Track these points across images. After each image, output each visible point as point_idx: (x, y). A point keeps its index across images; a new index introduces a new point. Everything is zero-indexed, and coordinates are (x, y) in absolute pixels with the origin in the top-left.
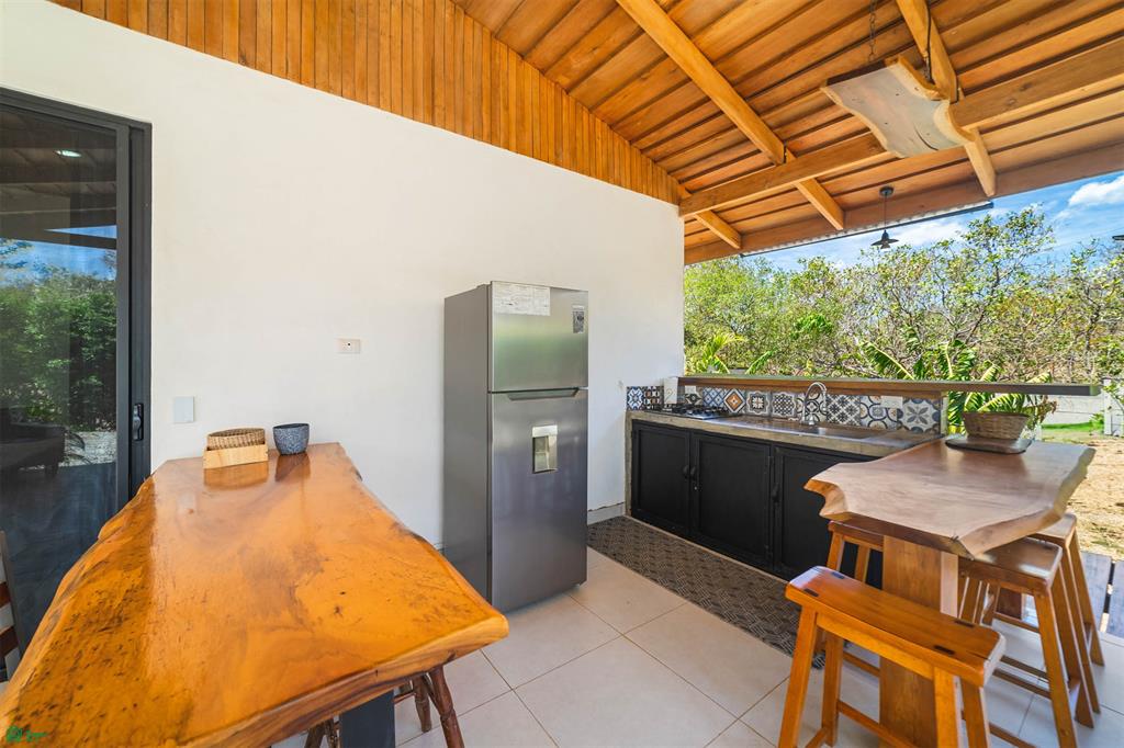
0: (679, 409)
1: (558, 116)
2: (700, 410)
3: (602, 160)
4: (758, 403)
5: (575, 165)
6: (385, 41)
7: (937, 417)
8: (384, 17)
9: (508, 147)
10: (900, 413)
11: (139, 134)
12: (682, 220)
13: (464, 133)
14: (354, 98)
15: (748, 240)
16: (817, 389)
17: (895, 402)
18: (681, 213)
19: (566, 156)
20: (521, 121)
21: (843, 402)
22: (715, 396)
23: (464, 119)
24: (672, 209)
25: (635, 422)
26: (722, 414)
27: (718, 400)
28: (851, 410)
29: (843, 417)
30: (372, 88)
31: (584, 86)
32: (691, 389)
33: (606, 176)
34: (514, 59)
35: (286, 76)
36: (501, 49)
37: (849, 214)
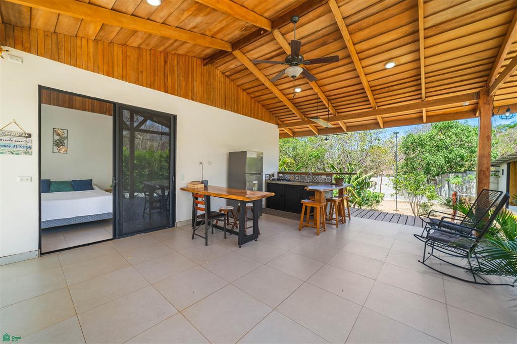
0: (278, 180)
1: (251, 104)
2: (284, 180)
3: (260, 115)
4: (297, 178)
5: (254, 117)
6: (216, 91)
7: (331, 179)
8: (216, 85)
9: (240, 114)
10: (325, 179)
11: (175, 117)
12: (279, 130)
13: (231, 111)
14: (211, 105)
15: (295, 134)
16: (310, 174)
17: (324, 177)
18: (279, 128)
19: (252, 115)
20: (243, 107)
21: (315, 177)
22: (287, 176)
23: (231, 107)
24: (276, 126)
25: (267, 183)
26: (289, 180)
27: (288, 177)
28: (317, 179)
29: (315, 180)
30: (214, 103)
31: (258, 98)
32: (281, 175)
33: (261, 119)
34: (241, 90)
35: (199, 102)
36: (239, 89)
37: (319, 131)
